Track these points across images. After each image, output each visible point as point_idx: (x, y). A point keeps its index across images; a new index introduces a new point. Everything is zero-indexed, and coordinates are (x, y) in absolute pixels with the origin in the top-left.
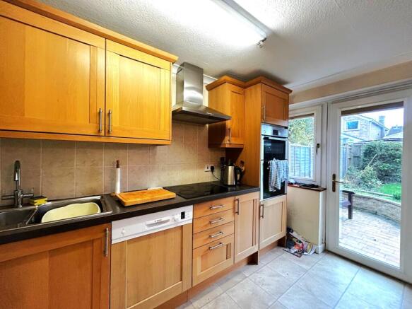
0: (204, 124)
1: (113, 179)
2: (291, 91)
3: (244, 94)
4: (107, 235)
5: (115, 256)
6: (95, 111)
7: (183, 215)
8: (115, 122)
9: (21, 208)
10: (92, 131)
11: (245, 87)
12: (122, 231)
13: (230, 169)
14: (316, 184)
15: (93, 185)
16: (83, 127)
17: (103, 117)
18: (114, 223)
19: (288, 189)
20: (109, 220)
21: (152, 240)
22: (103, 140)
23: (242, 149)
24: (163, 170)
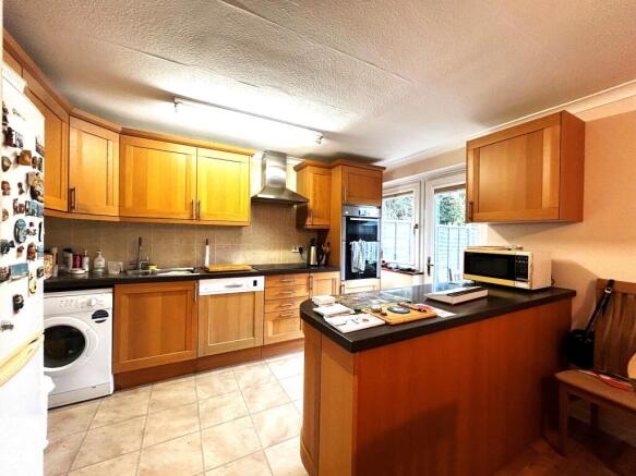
0: (292, 205)
1: (204, 255)
2: (384, 168)
3: (330, 174)
4: (196, 289)
5: (201, 305)
6: (189, 201)
7: (255, 283)
8: (204, 209)
9: (141, 271)
10: (187, 216)
11: (331, 168)
12: (207, 287)
13: (313, 249)
14: (413, 268)
15: (189, 259)
16: (181, 214)
17: (194, 206)
18: (201, 281)
19: (383, 273)
20: (197, 278)
21: (229, 299)
22: (195, 222)
23: (328, 230)
24: (248, 249)
